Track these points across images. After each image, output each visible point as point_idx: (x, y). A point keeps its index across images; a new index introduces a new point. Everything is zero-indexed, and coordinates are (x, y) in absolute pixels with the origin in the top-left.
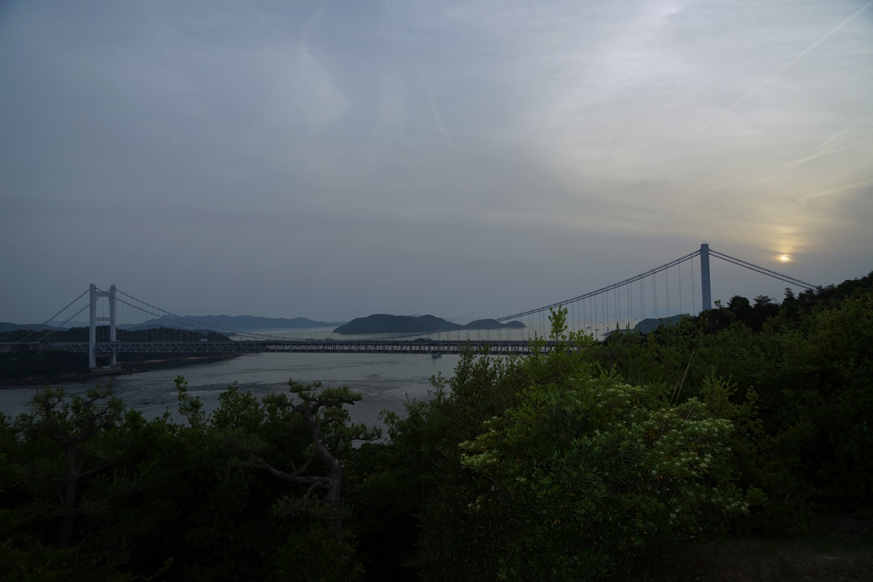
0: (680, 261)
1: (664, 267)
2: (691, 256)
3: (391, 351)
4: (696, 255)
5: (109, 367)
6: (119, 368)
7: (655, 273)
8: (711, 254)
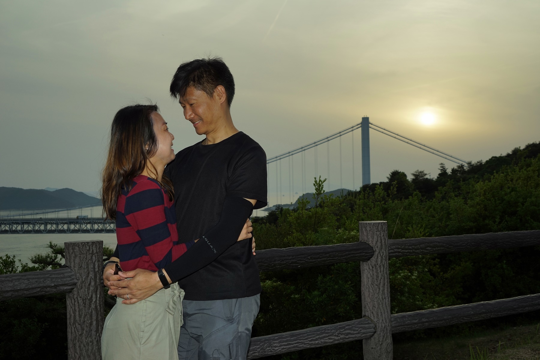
0: (342, 134)
1: (325, 140)
2: (352, 129)
7: (317, 145)
8: (371, 128)
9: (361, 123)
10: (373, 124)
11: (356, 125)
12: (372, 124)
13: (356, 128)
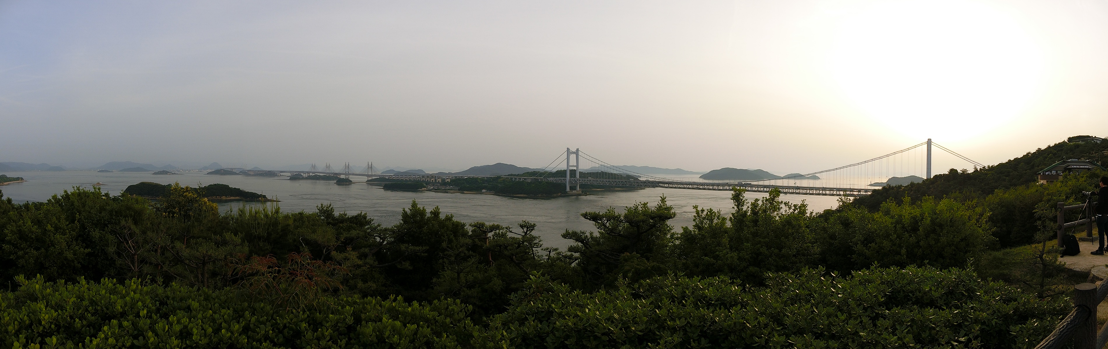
5: (576, 191)
6: (581, 192)
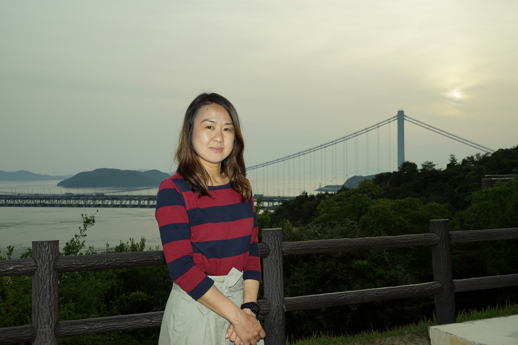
0: (379, 125)
1: (365, 131)
2: (389, 121)
3: (110, 205)
4: (394, 120)
7: (357, 135)
8: (406, 120)
9: (397, 116)
10: (408, 117)
11: (392, 117)
12: (406, 117)
13: (393, 120)
